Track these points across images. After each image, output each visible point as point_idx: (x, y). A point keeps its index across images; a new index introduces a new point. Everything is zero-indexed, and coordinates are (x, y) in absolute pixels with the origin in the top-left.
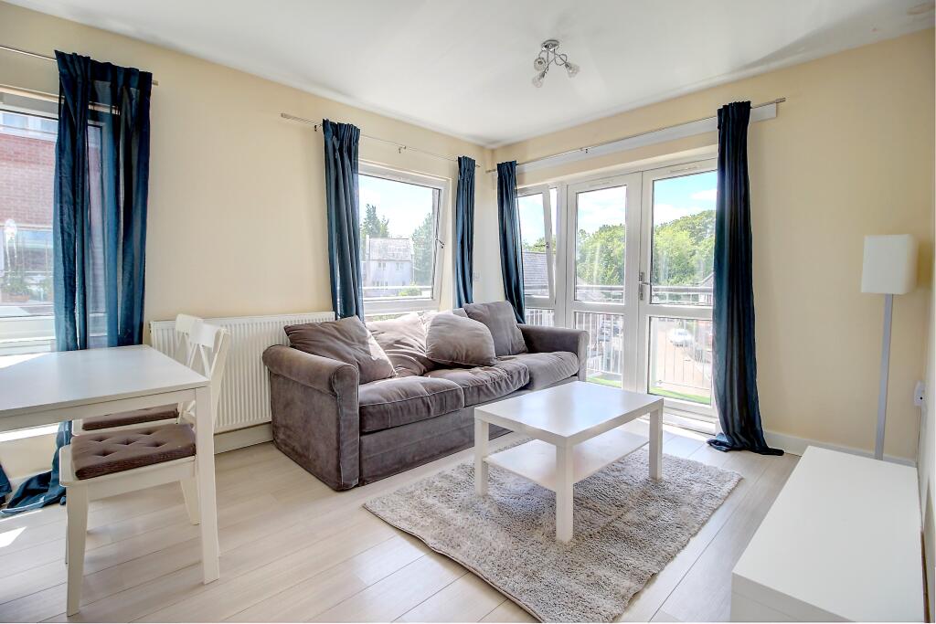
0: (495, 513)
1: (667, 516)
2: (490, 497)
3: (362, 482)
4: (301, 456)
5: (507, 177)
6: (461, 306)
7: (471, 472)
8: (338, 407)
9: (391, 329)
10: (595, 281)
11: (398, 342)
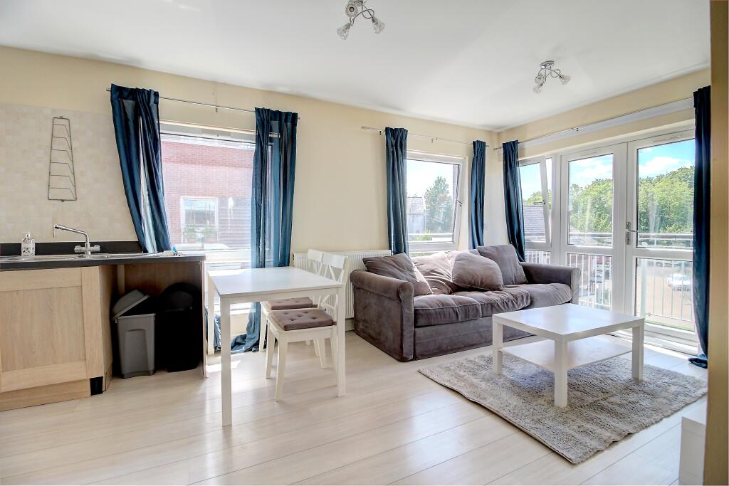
0: (508, 385)
1: (645, 403)
2: (504, 376)
3: (415, 358)
4: (374, 339)
5: (511, 154)
6: (474, 248)
7: (490, 360)
8: (402, 308)
9: (428, 262)
10: (587, 229)
11: (433, 271)
